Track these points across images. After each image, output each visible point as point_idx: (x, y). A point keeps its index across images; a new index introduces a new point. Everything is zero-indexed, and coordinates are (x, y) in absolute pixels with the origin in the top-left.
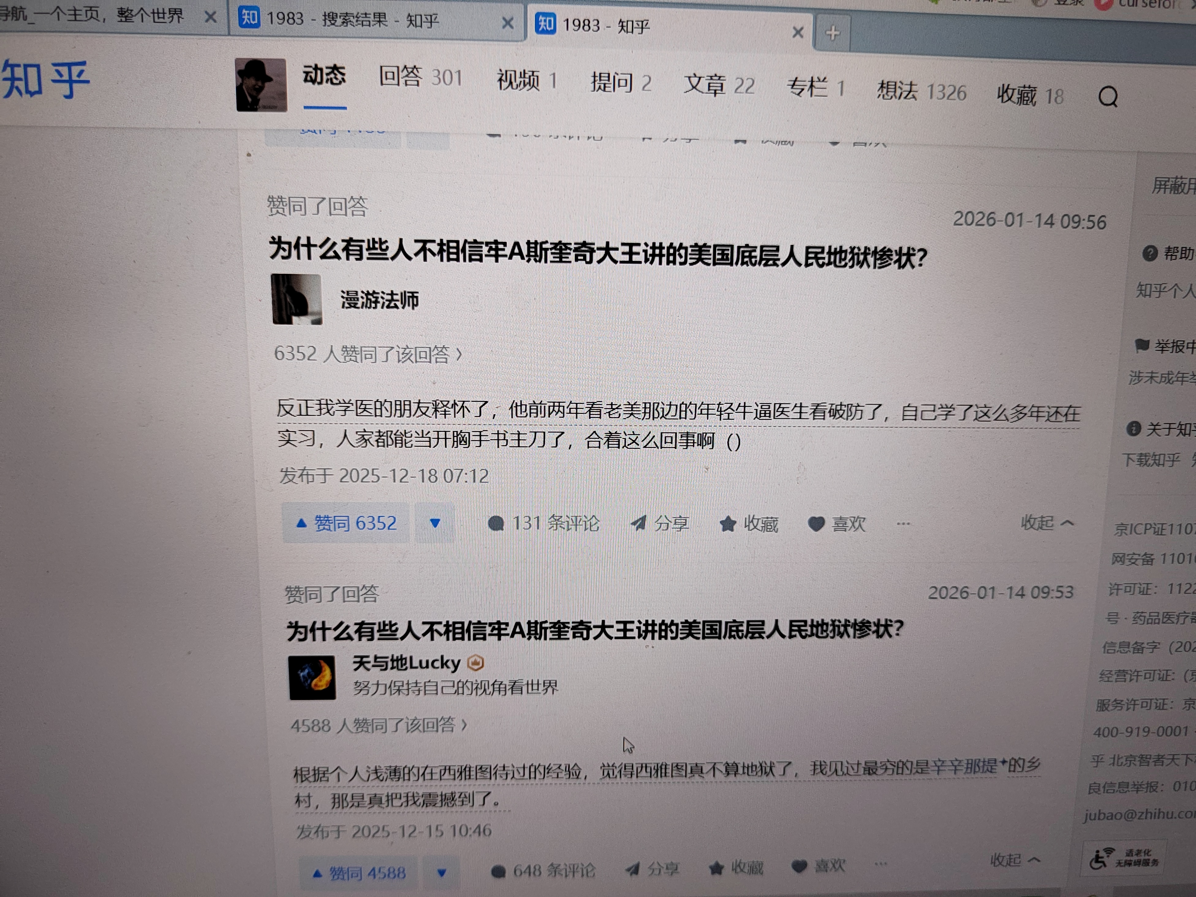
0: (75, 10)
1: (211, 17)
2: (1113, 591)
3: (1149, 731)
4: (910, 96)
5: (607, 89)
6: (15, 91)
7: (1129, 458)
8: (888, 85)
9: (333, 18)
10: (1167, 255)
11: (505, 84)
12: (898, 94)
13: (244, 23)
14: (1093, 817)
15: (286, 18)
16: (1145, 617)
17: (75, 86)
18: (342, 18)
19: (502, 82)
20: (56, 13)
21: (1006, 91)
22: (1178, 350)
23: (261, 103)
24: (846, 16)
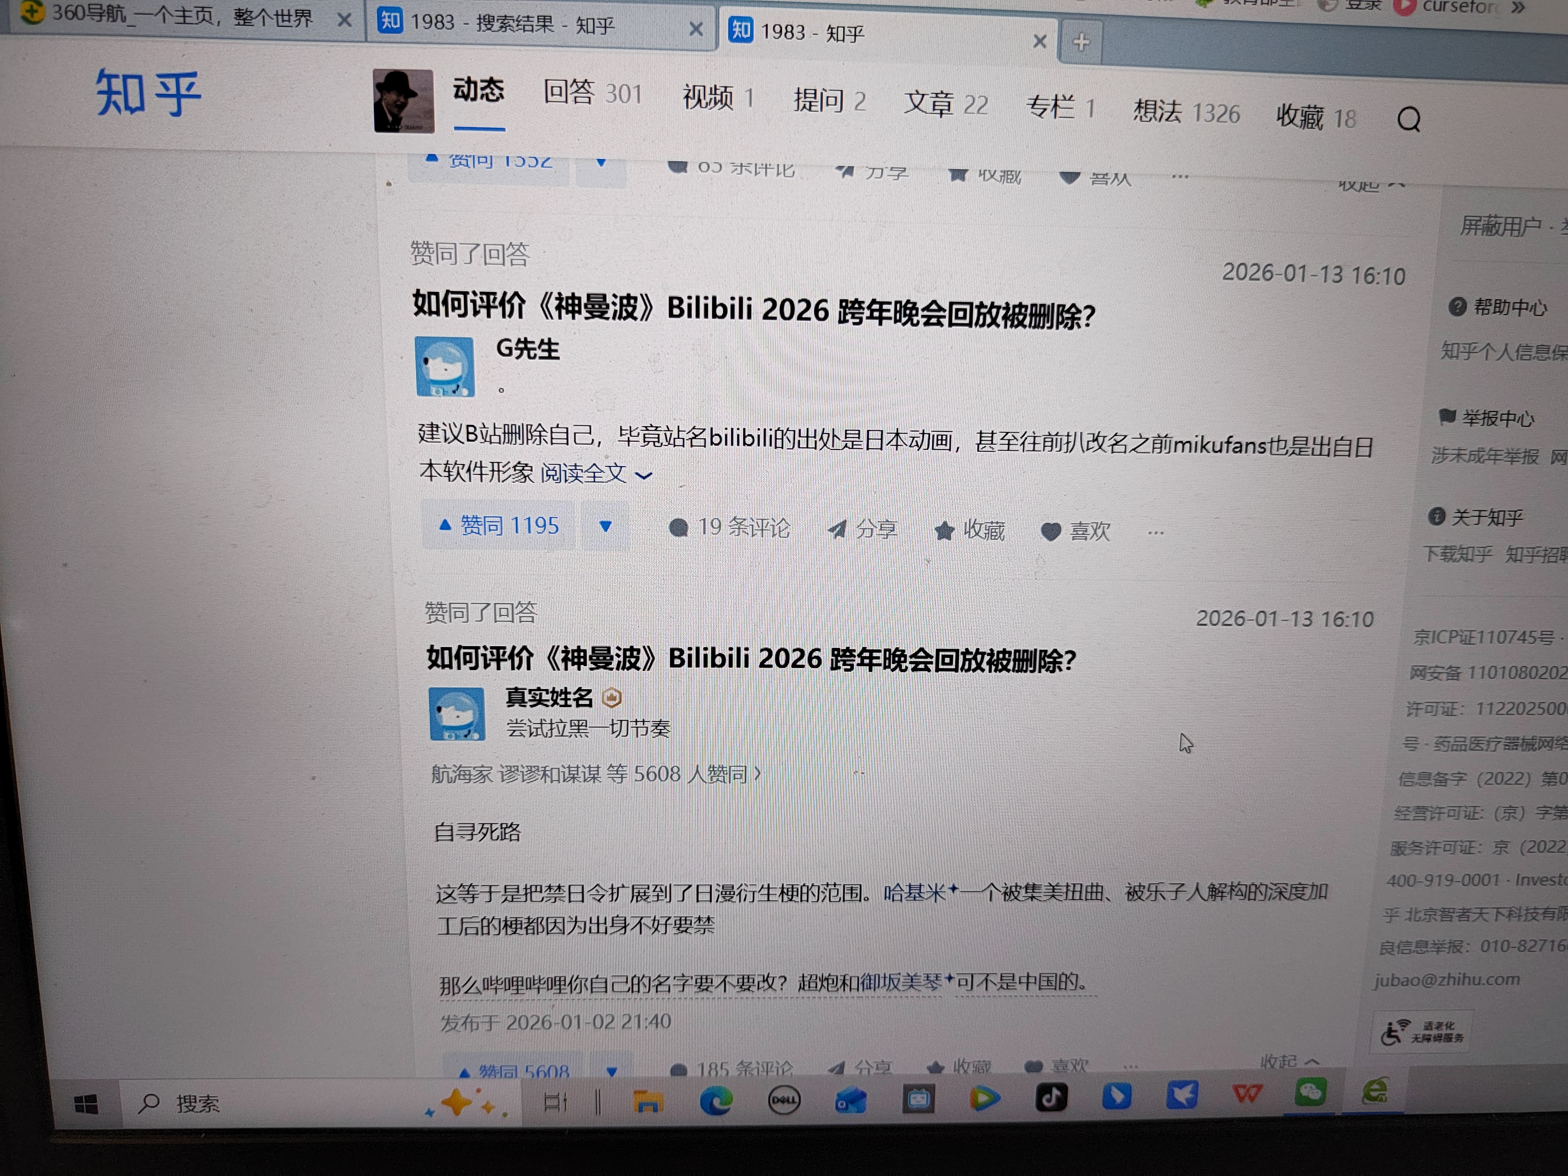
0: (184, 11)
1: (345, 20)
2: (1412, 711)
3: (1452, 880)
4: (1173, 117)
5: (813, 109)
6: (112, 107)
7: (1431, 552)
8: (1146, 105)
9: (489, 22)
10: (1477, 309)
11: (692, 102)
12: (1158, 116)
13: (384, 27)
14: (1385, 983)
15: (434, 21)
16: (1449, 742)
17: (183, 100)
18: (500, 21)
19: (689, 99)
20: (160, 16)
21: (1288, 112)
22: (1490, 423)
23: (404, 122)
24: (1097, 22)
